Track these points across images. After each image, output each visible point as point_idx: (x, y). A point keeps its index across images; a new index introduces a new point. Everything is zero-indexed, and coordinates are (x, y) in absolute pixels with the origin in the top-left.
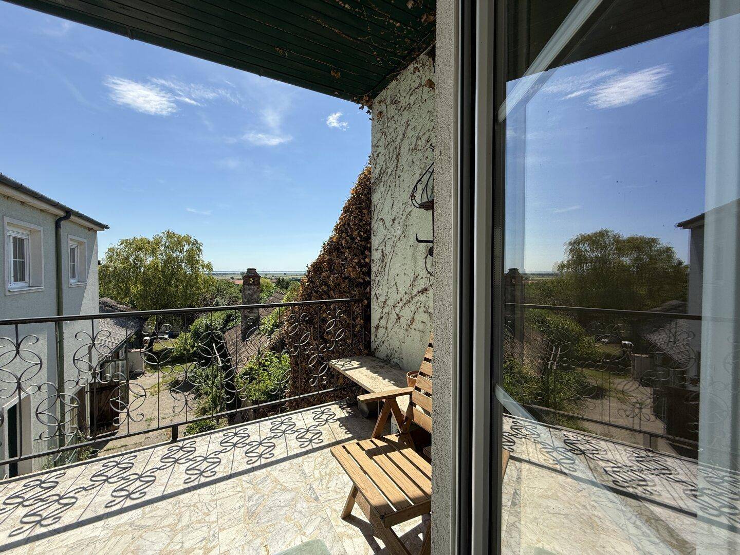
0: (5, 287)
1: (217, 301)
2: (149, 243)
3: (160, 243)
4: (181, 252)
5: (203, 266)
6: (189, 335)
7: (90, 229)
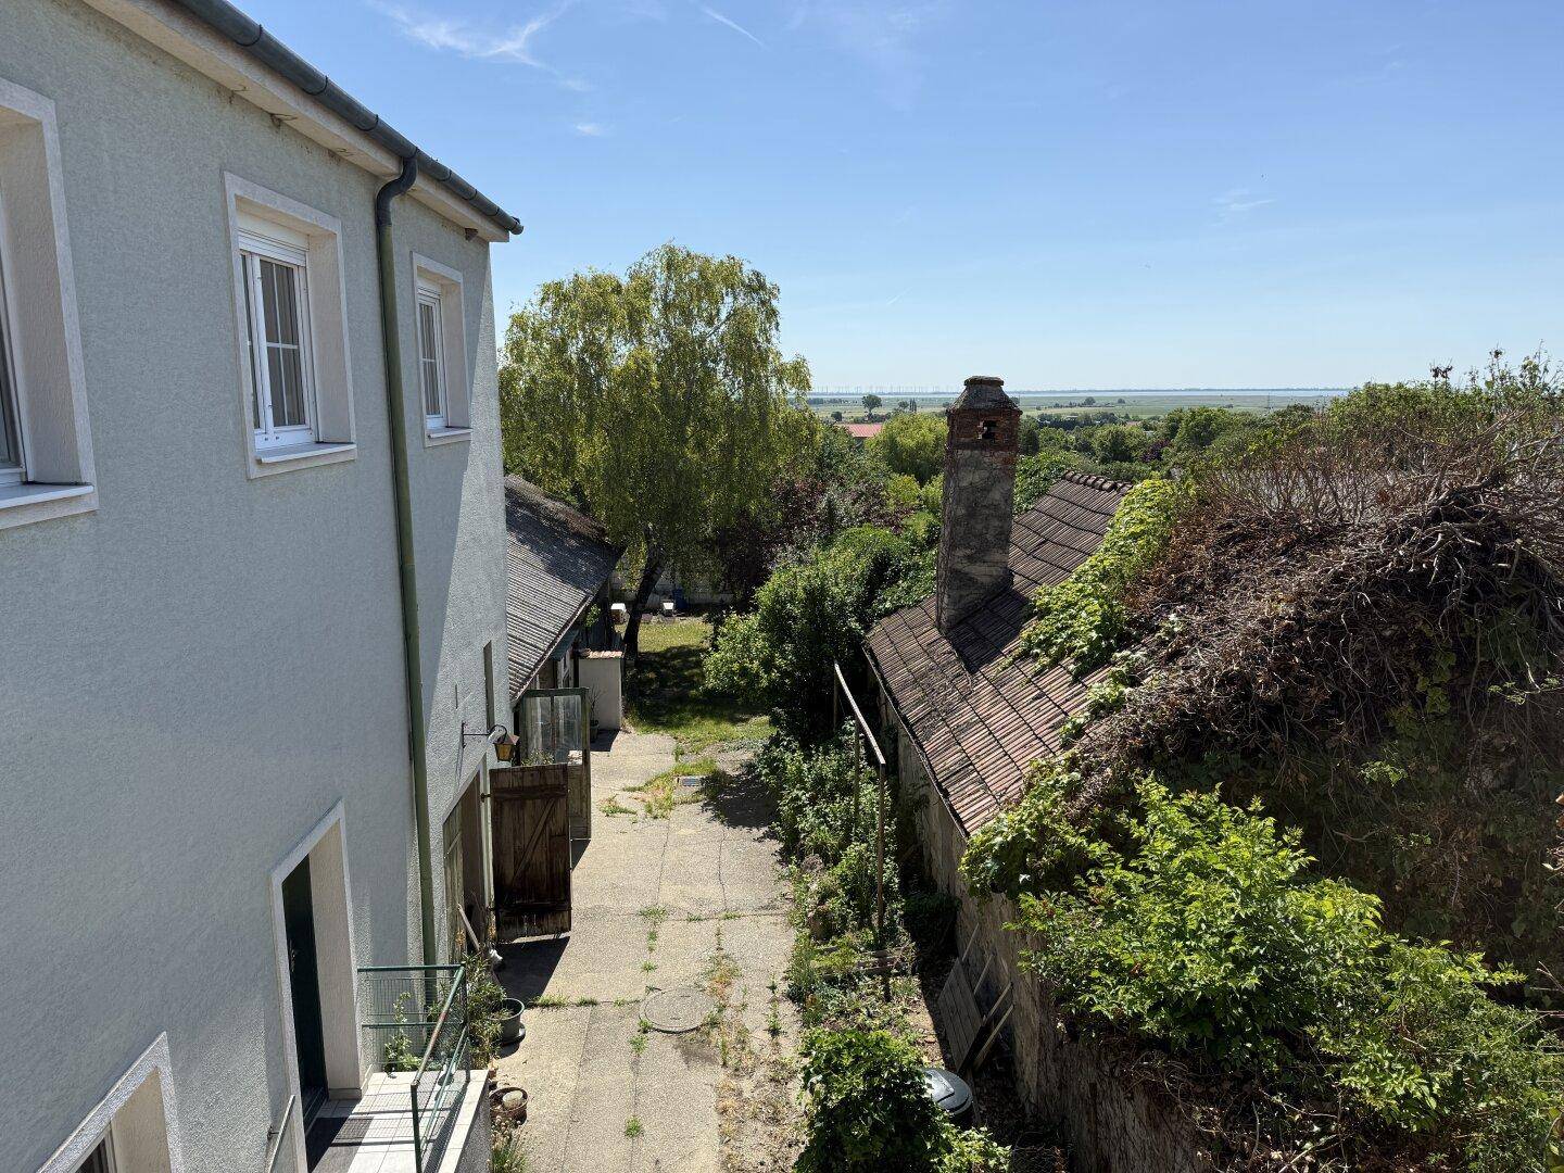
0: (245, 449)
1: (829, 501)
2: (618, 289)
3: (651, 289)
4: (710, 323)
5: (780, 373)
6: (754, 620)
7: (470, 233)
